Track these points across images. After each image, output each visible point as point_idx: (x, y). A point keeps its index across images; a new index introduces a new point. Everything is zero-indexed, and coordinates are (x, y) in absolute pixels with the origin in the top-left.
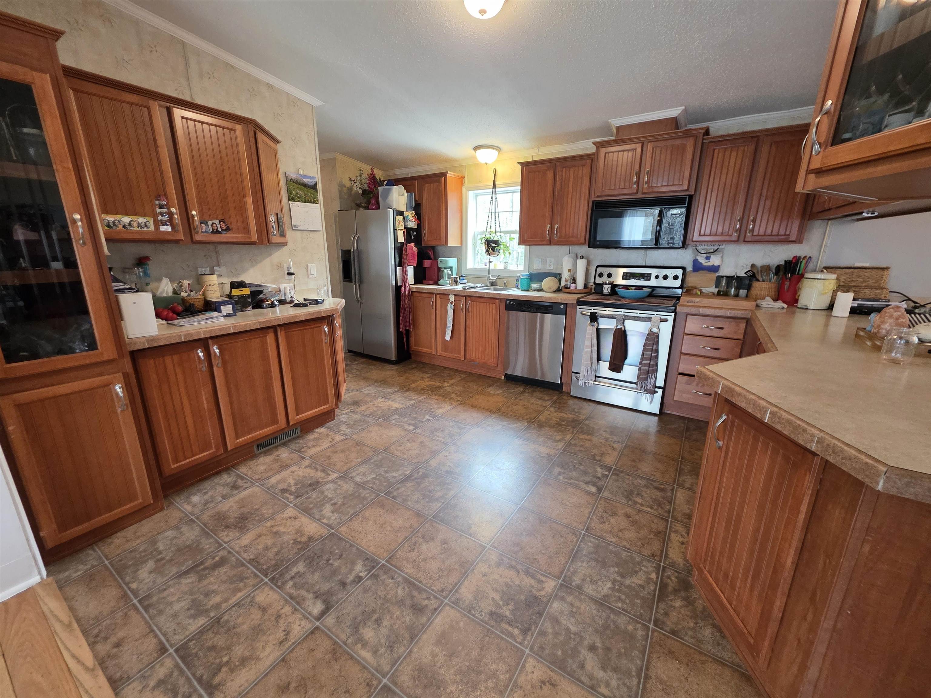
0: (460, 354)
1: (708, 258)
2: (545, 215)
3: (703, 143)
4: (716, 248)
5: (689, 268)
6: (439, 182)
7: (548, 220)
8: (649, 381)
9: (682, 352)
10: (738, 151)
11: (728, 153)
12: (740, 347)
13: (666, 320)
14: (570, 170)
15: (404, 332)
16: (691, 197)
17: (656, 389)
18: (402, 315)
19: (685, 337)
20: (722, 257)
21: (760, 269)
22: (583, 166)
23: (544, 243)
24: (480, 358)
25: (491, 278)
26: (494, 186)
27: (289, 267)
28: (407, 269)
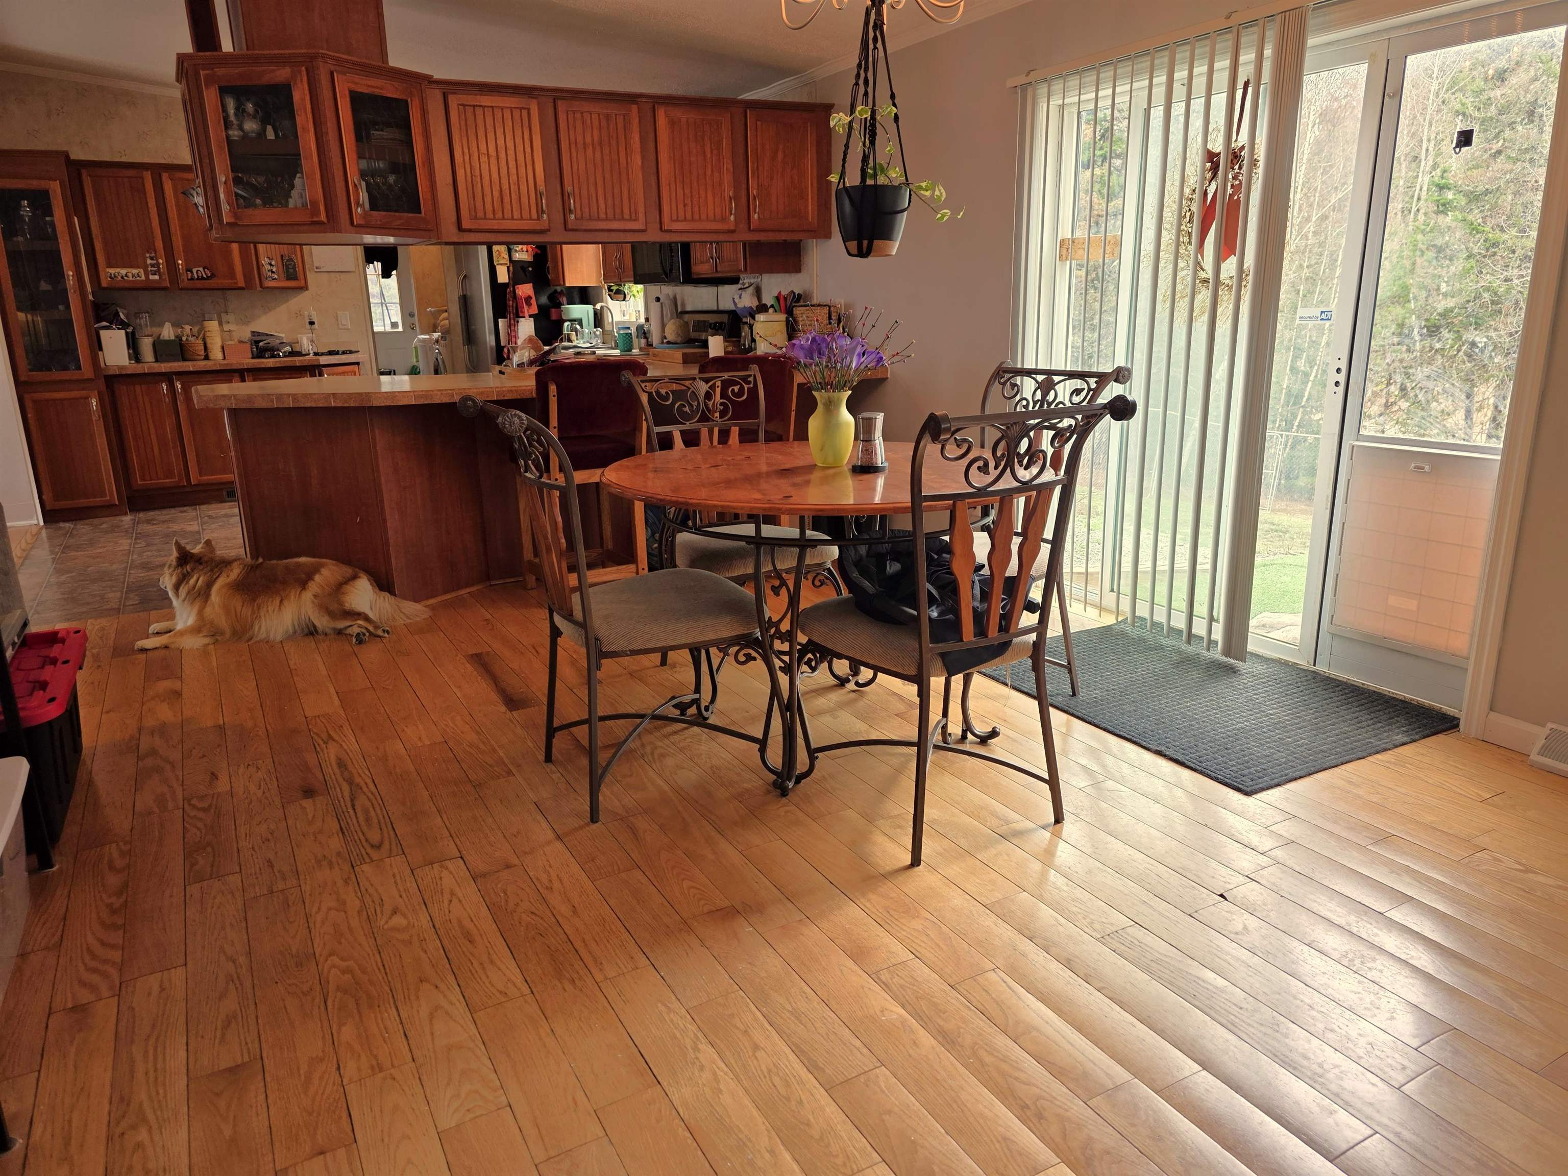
27: (310, 316)
28: (512, 322)
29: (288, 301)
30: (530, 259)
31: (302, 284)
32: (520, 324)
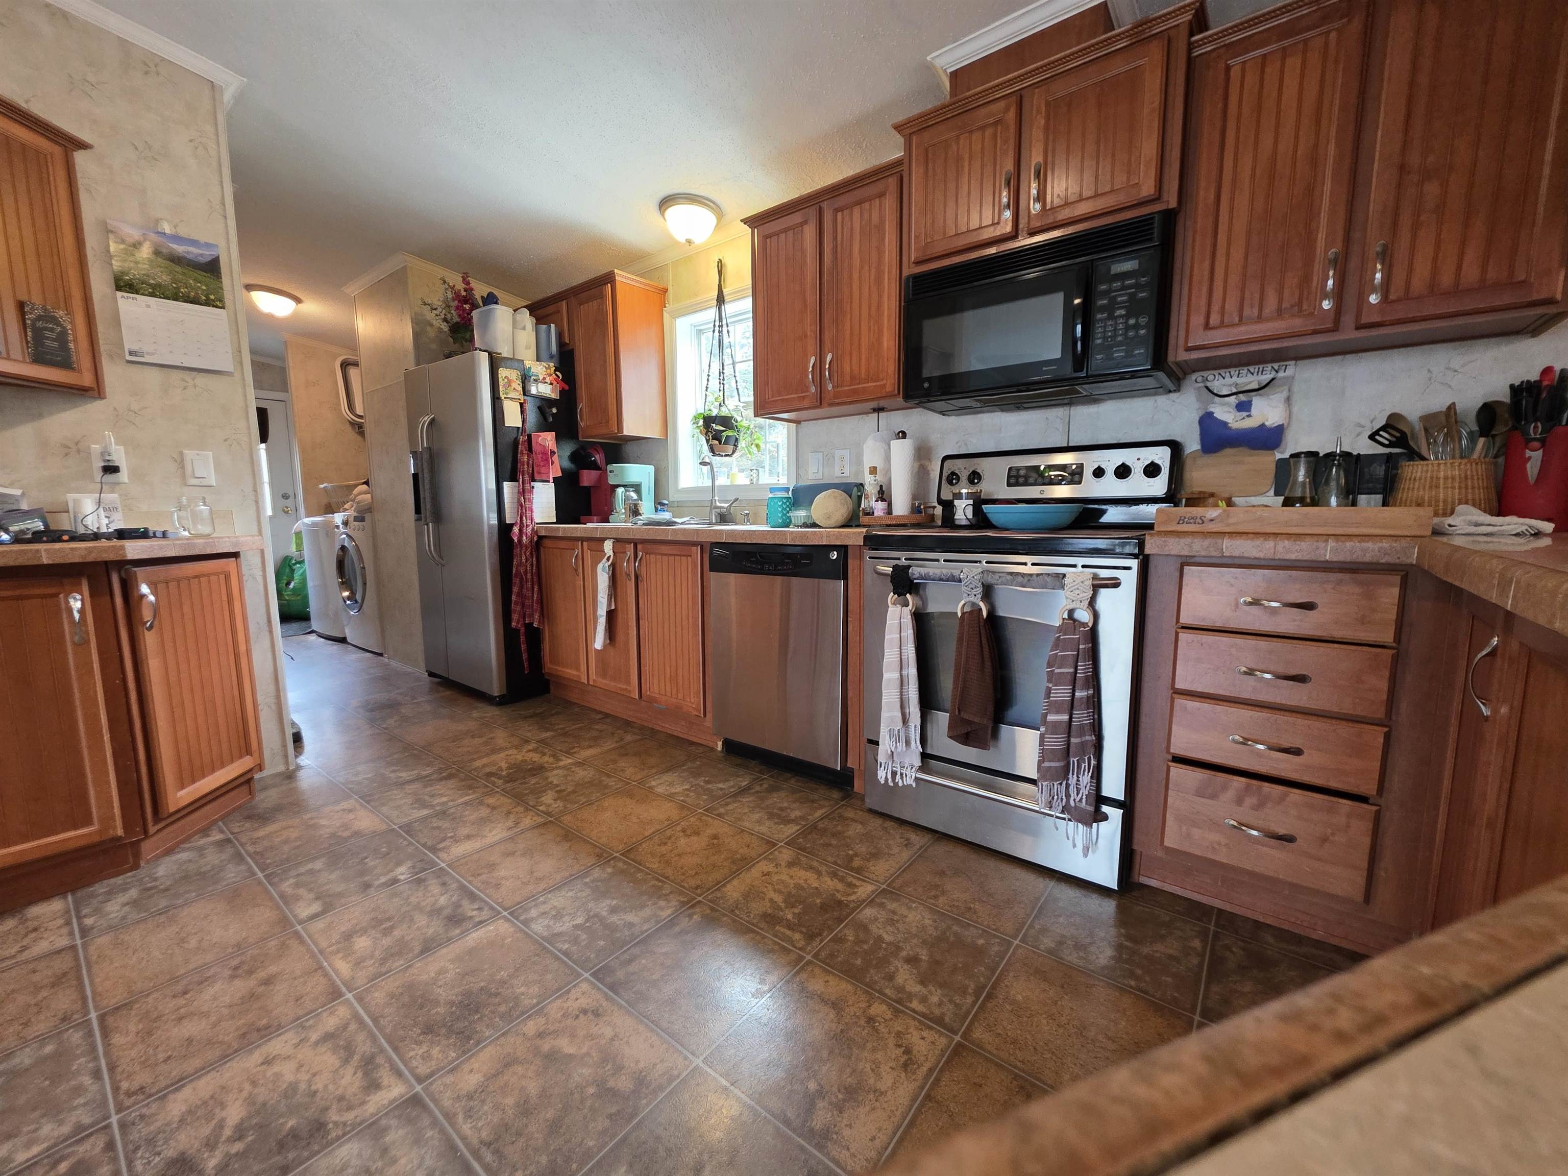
0: (628, 682)
1: (1244, 407)
2: (806, 336)
3: (1190, 62)
4: (1266, 377)
5: (1192, 445)
6: (602, 296)
7: (812, 345)
8: (1073, 780)
9: (1179, 685)
10: (1305, 52)
11: (1272, 70)
12: (1387, 673)
13: (1115, 584)
14: (851, 214)
15: (522, 630)
16: (1170, 218)
17: (1105, 809)
18: (515, 589)
19: (1184, 636)
20: (1288, 400)
21: (1418, 427)
22: (881, 195)
23: (806, 403)
24: (669, 694)
25: (718, 504)
26: (721, 300)
27: (105, 453)
28: (527, 486)
29: (40, 416)
30: (555, 396)
31: (87, 380)
32: (535, 490)
